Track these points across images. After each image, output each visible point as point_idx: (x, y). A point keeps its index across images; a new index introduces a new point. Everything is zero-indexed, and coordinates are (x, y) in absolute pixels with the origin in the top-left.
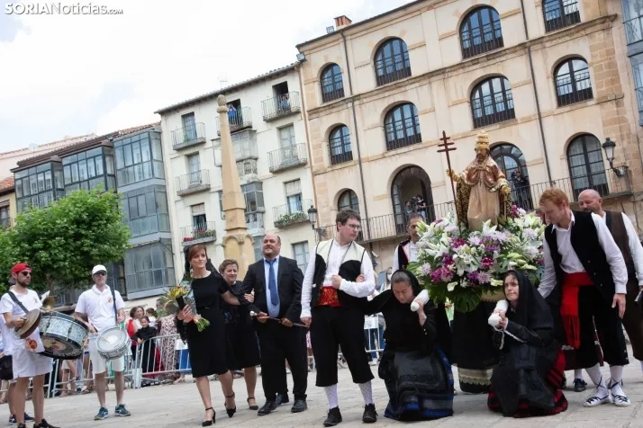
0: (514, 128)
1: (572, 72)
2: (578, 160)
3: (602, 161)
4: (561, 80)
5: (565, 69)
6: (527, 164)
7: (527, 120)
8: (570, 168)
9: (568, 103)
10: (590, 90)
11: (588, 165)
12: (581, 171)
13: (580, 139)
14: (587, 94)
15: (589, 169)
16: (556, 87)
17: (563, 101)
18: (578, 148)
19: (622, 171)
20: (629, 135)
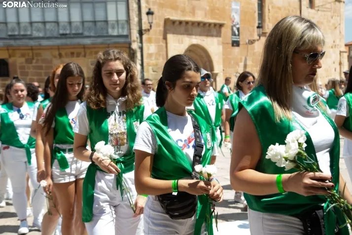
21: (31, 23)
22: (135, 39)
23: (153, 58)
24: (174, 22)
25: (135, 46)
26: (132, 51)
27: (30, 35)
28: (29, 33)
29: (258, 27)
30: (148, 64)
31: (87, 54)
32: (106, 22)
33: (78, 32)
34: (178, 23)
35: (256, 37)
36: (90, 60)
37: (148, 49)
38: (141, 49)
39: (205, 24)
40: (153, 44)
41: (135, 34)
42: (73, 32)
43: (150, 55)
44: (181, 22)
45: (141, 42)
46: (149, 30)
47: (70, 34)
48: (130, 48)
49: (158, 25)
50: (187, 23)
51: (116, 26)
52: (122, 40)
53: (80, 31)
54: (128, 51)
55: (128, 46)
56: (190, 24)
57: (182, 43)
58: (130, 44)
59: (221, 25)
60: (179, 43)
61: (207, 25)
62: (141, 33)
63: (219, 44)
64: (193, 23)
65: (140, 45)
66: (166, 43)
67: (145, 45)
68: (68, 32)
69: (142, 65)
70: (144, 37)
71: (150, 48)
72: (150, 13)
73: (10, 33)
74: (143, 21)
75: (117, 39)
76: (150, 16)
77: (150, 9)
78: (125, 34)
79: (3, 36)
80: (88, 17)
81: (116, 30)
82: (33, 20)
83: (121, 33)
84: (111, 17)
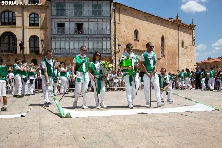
0: (15, 29)
1: (34, 17)
2: (32, 43)
3: (39, 44)
4: (31, 19)
5: (32, 16)
6: (17, 40)
7: (19, 28)
8: (30, 44)
9: (32, 26)
10: (39, 24)
11: (35, 44)
14: (38, 25)
15: (35, 46)
16: (29, 20)
17: (31, 25)
18: (33, 39)
19: (44, 48)
20: (47, 39)
21: (74, 48)
22: (113, 55)
25: (113, 58)
27: (74, 53)
28: (73, 52)
29: (161, 53)
32: (102, 48)
33: (91, 52)
35: (161, 57)
38: (115, 59)
39: (140, 51)
41: (113, 53)
45: (115, 56)
46: (119, 52)
48: (111, 59)
49: (122, 50)
51: (106, 50)
52: (108, 55)
58: (111, 57)
62: (115, 53)
67: (116, 58)
69: (115, 66)
70: (117, 54)
72: (119, 45)
73: (66, 52)
74: (116, 49)
75: (106, 55)
76: (119, 47)
77: (119, 44)
78: (109, 53)
79: (64, 53)
80: (95, 46)
81: (106, 51)
82: (75, 47)
83: (108, 52)
84: (104, 47)
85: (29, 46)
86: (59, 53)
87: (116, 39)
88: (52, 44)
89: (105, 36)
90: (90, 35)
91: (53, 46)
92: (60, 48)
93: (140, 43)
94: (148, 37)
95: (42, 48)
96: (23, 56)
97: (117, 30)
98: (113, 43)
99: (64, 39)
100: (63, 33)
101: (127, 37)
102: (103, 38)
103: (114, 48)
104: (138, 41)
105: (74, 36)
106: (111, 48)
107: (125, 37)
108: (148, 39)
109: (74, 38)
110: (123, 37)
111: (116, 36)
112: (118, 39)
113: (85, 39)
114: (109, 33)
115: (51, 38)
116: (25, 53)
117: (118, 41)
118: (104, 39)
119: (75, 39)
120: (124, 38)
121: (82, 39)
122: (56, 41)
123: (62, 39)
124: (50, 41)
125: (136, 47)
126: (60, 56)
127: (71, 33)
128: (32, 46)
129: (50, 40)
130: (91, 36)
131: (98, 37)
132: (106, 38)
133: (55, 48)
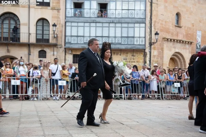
0: (18, 8)
2: (40, 28)
3: (49, 30)
6: (21, 24)
7: (24, 7)
8: (36, 30)
9: (41, 5)
10: (49, 3)
11: (43, 30)
12: (40, 32)
13: (42, 20)
15: (43, 32)
18: (40, 23)
19: (56, 36)
20: (60, 23)
22: (148, 47)
23: (156, 58)
24: (168, 39)
25: (147, 51)
26: (145, 54)
30: (153, 61)
31: (122, 54)
32: (134, 37)
33: (118, 42)
34: (169, 40)
36: (123, 57)
37: (154, 53)
38: (150, 52)
39: (183, 42)
40: (156, 51)
41: (147, 45)
42: (116, 42)
43: (154, 56)
44: (171, 40)
46: (155, 43)
47: (114, 43)
50: (174, 40)
51: (139, 40)
53: (120, 42)
54: (143, 53)
55: (144, 51)
56: (176, 41)
57: (171, 51)
58: (145, 50)
59: (191, 43)
60: (169, 51)
61: (185, 42)
62: (151, 44)
63: (189, 53)
64: (177, 40)
65: (150, 50)
66: (163, 51)
67: (152, 51)
68: (114, 42)
69: (150, 61)
70: (152, 46)
71: (155, 53)
72: (157, 34)
73: (85, 42)
74: (152, 38)
75: (139, 47)
76: (157, 36)
77: (157, 32)
78: (143, 44)
79: (82, 43)
80: (125, 35)
81: (138, 42)
82: (97, 35)
83: (141, 44)
84: (137, 35)
85: (35, 33)
86: (76, 42)
87: (152, 25)
88: (67, 31)
89: (137, 21)
90: (117, 19)
91: (68, 34)
92: (77, 36)
93: (182, 31)
94: (193, 22)
95: (53, 35)
96: (28, 46)
97: (154, 13)
98: (148, 30)
99: (82, 24)
100: (81, 15)
101: (166, 22)
102: (134, 23)
103: (149, 37)
104: (180, 27)
105: (95, 20)
106: (145, 37)
107: (164, 23)
108: (193, 26)
109: (96, 23)
110: (161, 22)
111: (153, 22)
112: (154, 25)
113: (111, 25)
114: (143, 17)
115: (65, 22)
116: (30, 42)
117: (155, 29)
118: (136, 25)
119: (98, 25)
120: (162, 24)
121: (107, 25)
122: (72, 26)
123: (80, 24)
124: (64, 27)
125: (177, 35)
126: (76, 46)
127: (92, 17)
128: (39, 32)
129: (64, 25)
130: (119, 21)
131: (128, 22)
132: (139, 24)
133: (71, 36)
